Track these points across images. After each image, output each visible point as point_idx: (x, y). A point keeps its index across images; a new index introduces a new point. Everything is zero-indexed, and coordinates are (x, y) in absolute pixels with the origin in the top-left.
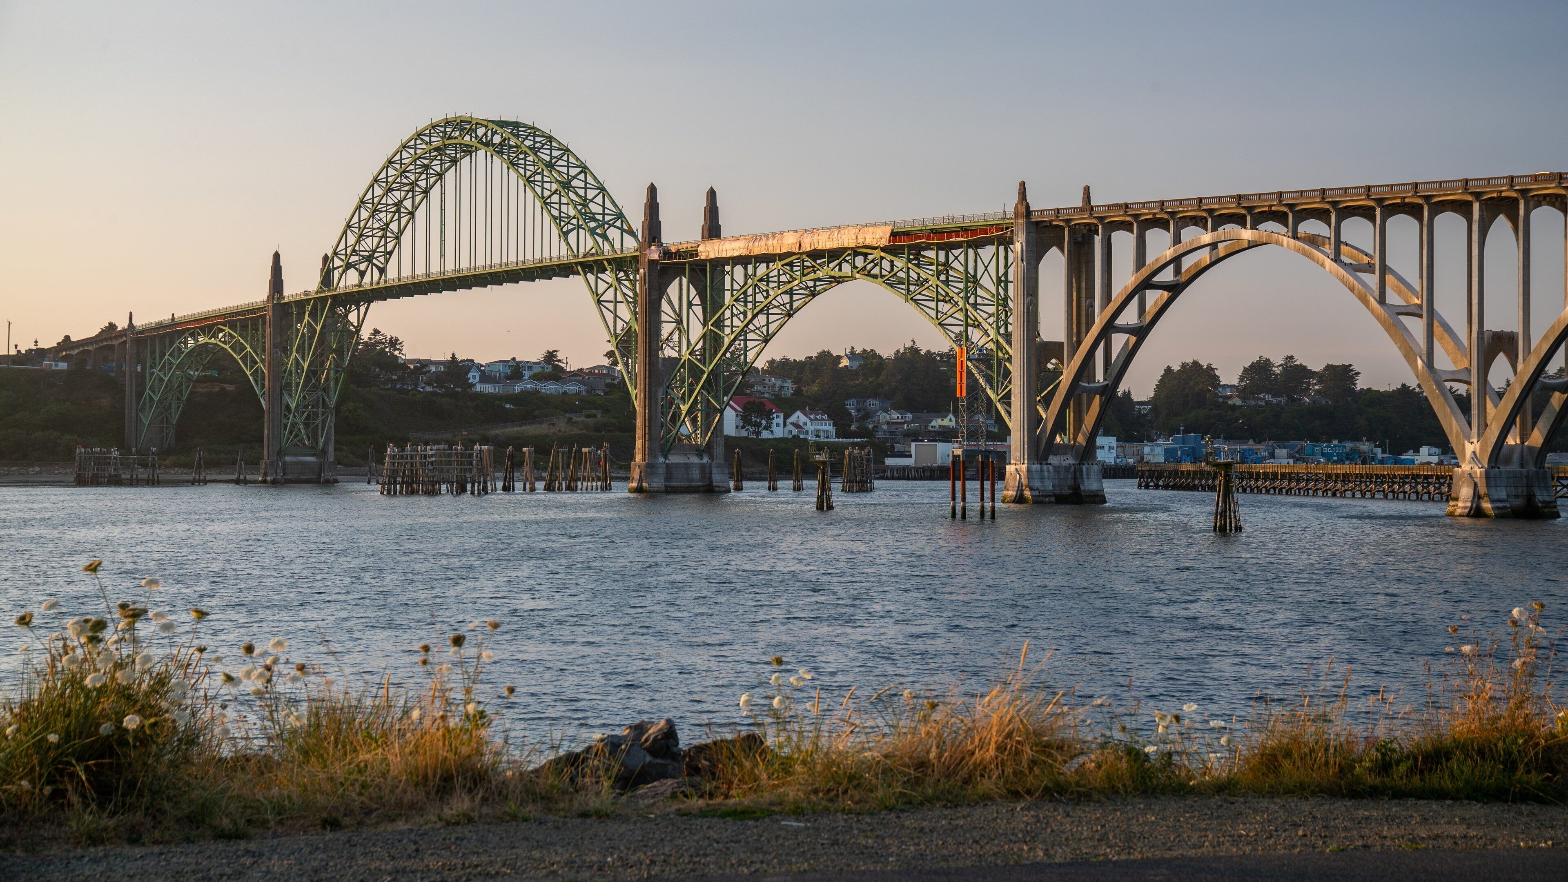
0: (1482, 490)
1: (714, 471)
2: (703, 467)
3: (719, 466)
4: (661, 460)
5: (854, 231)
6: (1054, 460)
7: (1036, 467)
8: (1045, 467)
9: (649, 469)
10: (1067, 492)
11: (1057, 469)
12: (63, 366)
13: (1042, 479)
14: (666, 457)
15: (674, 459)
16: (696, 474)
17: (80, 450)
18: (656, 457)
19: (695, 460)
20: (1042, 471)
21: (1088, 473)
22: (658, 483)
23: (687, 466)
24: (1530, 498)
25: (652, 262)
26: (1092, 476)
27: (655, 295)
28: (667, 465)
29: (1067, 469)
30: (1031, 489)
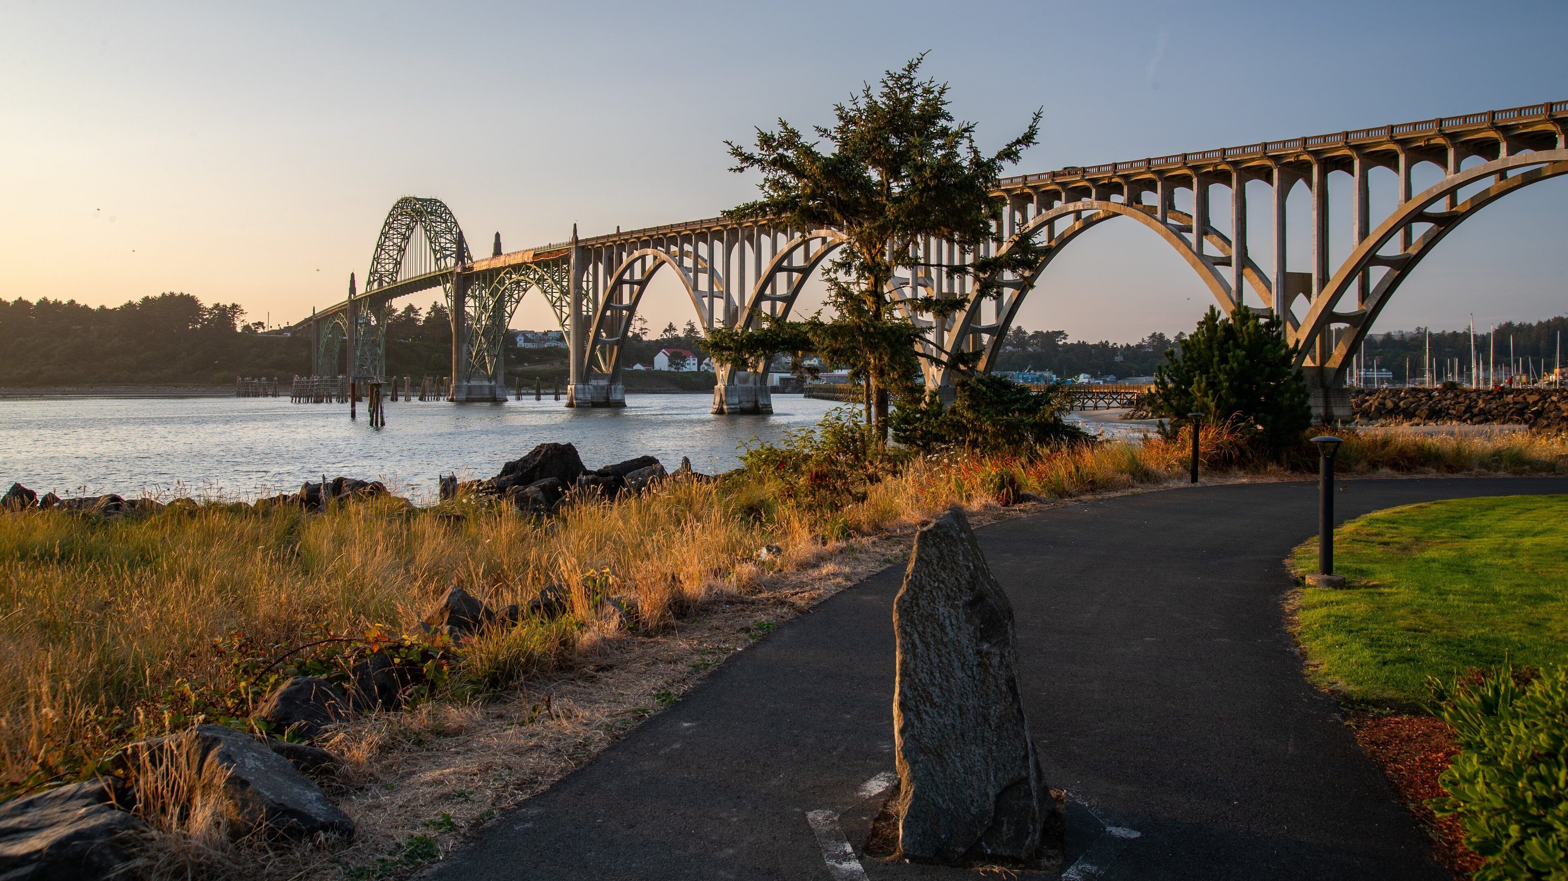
0: (724, 399)
1: (497, 389)
2: (491, 387)
3: (500, 387)
4: (465, 383)
5: (520, 255)
6: (593, 382)
7: (580, 386)
8: (587, 387)
9: (458, 388)
10: (602, 400)
11: (595, 387)
12: (289, 335)
13: (584, 393)
14: (468, 382)
15: (473, 383)
16: (487, 391)
17: (296, 378)
18: (461, 382)
19: (486, 383)
20: (584, 389)
21: (615, 389)
22: (463, 396)
23: (481, 387)
24: (756, 402)
25: (458, 273)
26: (618, 391)
27: (461, 292)
28: (469, 387)
29: (602, 388)
30: (576, 399)
